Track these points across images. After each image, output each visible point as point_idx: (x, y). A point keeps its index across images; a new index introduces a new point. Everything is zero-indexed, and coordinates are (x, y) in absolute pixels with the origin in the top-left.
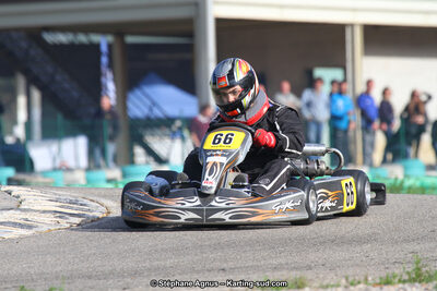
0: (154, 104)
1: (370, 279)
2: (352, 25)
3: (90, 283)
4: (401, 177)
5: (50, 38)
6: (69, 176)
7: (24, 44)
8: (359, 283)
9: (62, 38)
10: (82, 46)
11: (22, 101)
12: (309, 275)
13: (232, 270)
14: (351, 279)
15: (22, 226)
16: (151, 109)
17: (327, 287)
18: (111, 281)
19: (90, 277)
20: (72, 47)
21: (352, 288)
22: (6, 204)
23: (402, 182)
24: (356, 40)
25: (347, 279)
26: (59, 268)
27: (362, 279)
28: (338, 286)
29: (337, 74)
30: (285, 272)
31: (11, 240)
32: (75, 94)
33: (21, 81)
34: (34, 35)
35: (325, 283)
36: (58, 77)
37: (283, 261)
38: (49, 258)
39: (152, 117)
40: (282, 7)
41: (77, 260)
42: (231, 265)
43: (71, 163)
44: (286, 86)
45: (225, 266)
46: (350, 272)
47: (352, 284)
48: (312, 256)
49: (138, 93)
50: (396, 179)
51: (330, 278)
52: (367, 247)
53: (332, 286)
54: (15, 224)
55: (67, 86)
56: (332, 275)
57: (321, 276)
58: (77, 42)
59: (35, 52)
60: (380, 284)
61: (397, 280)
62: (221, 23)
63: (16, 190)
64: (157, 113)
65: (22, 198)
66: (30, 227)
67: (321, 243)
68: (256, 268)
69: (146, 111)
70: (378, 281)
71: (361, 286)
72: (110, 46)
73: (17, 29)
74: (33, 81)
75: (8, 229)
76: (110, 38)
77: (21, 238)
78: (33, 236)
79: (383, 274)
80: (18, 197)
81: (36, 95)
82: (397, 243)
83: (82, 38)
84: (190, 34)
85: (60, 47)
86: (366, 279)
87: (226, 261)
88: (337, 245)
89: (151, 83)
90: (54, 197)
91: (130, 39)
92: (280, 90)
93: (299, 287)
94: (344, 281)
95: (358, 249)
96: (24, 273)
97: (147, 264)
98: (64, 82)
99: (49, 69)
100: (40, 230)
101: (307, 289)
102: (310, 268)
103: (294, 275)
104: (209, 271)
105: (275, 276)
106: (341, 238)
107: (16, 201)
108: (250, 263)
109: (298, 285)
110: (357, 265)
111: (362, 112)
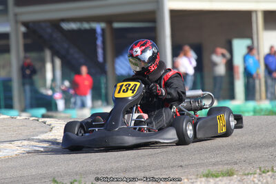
1: (275, 169)
2: (256, 11)
5: (66, 26)
7: (49, 30)
8: (268, 171)
9: (73, 26)
10: (86, 31)
11: (49, 66)
12: (236, 167)
13: (187, 166)
14: (262, 169)
15: (53, 143)
17: (248, 174)
20: (79, 31)
21: (264, 175)
22: (42, 129)
24: (259, 21)
25: (260, 170)
26: (77, 169)
27: (270, 169)
28: (255, 174)
29: (247, 42)
30: (220, 167)
33: (48, 54)
34: (56, 24)
35: (246, 172)
36: (72, 51)
37: (219, 159)
38: (71, 163)
41: (88, 163)
42: (186, 163)
45: (182, 164)
46: (262, 165)
47: (264, 172)
48: (238, 156)
49: (122, 59)
51: (250, 169)
52: (271, 149)
53: (251, 174)
54: (49, 142)
55: (77, 56)
56: (250, 167)
57: (244, 168)
58: (82, 28)
59: (57, 35)
62: (173, 13)
63: (48, 121)
65: (53, 125)
67: (242, 148)
68: (202, 165)
71: (270, 173)
72: (103, 30)
73: (45, 21)
74: (56, 53)
76: (103, 25)
80: (50, 125)
81: (58, 62)
83: (86, 26)
84: (154, 20)
85: (72, 32)
86: (273, 169)
87: (182, 161)
88: (253, 149)
91: (116, 25)
93: (230, 175)
94: (258, 171)
95: (266, 150)
96: (56, 172)
97: (133, 164)
98: (75, 53)
99: (66, 45)
101: (235, 176)
102: (236, 163)
103: (226, 168)
104: (172, 167)
105: (214, 169)
106: (255, 144)
107: (48, 128)
108: (198, 162)
109: (230, 174)
110: (266, 161)
111: (267, 66)
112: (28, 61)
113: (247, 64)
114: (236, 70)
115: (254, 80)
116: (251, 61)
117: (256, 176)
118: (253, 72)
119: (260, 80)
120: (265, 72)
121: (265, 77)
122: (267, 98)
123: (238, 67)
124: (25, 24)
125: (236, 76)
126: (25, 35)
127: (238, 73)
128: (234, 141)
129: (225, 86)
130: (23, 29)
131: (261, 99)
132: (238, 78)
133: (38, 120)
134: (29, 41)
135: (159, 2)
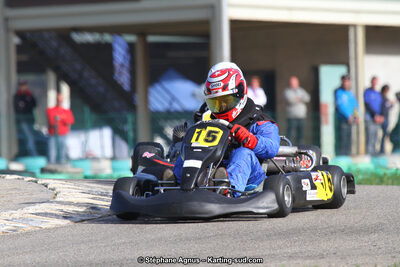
0: (174, 99)
2: (355, 26)
5: (78, 38)
6: (96, 165)
7: (54, 44)
9: (89, 38)
11: (52, 95)
12: (322, 263)
15: (57, 216)
16: (171, 104)
20: (99, 46)
22: (41, 196)
24: (359, 40)
26: (92, 257)
29: (341, 70)
31: (48, 230)
32: (101, 89)
33: (51, 77)
34: (64, 35)
36: (86, 74)
37: (297, 249)
38: (83, 247)
39: (172, 110)
40: (290, 9)
41: (108, 248)
43: (97, 152)
44: (295, 82)
48: (325, 245)
49: (158, 87)
50: (397, 169)
52: (374, 236)
54: (46, 214)
55: (93, 81)
56: (343, 263)
58: (103, 42)
59: (65, 51)
62: (235, 25)
63: (51, 182)
64: (176, 107)
65: (57, 190)
66: (65, 218)
67: (332, 233)
68: (273, 257)
69: (167, 105)
72: (132, 45)
73: (49, 30)
74: (62, 77)
75: (45, 219)
76: (132, 38)
77: (56, 228)
78: (68, 226)
79: (391, 263)
80: (53, 189)
81: (65, 89)
83: (107, 38)
84: (207, 35)
85: (87, 46)
87: (245, 250)
88: (347, 234)
89: (171, 79)
90: (86, 190)
91: (152, 39)
92: (289, 85)
95: (366, 239)
96: (60, 261)
98: (92, 79)
99: (78, 67)
102: (322, 257)
103: (308, 263)
106: (351, 228)
107: (51, 194)
110: (366, 254)
111: (367, 105)
112: (24, 88)
113: (340, 102)
114: (323, 110)
115: (350, 126)
116: (345, 98)
118: (349, 113)
119: (358, 125)
120: (365, 114)
121: (366, 122)
122: (367, 152)
123: (326, 106)
124: (20, 34)
125: (323, 119)
126: (20, 49)
127: (326, 115)
128: (319, 223)
129: (307, 132)
130: (16, 40)
131: (358, 153)
132: (327, 123)
133: (36, 182)
134: (24, 58)
135: (215, 9)
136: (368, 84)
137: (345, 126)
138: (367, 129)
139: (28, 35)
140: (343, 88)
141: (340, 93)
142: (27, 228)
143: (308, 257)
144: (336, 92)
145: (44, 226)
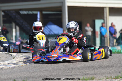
0: (51, 30)
1: (112, 77)
2: (106, 8)
3: (34, 79)
4: (120, 49)
5: (22, 12)
7: (14, 14)
8: (109, 78)
9: (25, 12)
10: (30, 14)
11: (14, 30)
12: (95, 76)
13: (74, 75)
14: (107, 77)
15: (15, 64)
16: (50, 32)
17: (100, 79)
18: (40, 79)
19: (34, 78)
20: (28, 15)
21: (107, 80)
22: (10, 58)
23: (121, 51)
24: (107, 12)
26: (25, 76)
27: (110, 77)
28: (103, 79)
29: (102, 21)
30: (88, 76)
31: (12, 68)
32: (29, 28)
33: (14, 25)
34: (17, 11)
35: (100, 78)
36: (24, 23)
37: (88, 72)
38: (22, 73)
39: (50, 34)
40: (86, 3)
41: (30, 73)
42: (73, 74)
44: (88, 25)
45: (71, 74)
46: (107, 75)
47: (107, 78)
48: (96, 71)
49: (46, 27)
50: (119, 50)
52: (111, 68)
53: (102, 79)
54: (13, 64)
55: (26, 26)
56: (102, 76)
57: (98, 76)
59: (17, 16)
60: (115, 78)
61: (120, 77)
62: (69, 7)
63: (13, 54)
64: (52, 33)
65: (15, 56)
66: (17, 64)
67: (98, 67)
68: (80, 75)
70: (114, 77)
71: (110, 79)
73: (12, 10)
74: (17, 24)
75: (11, 65)
77: (14, 67)
78: (18, 67)
79: (116, 76)
80: (13, 56)
81: (18, 28)
82: (119, 67)
83: (31, 12)
84: (61, 11)
85: (25, 15)
86: (111, 77)
87: (72, 73)
88: (103, 68)
89: (50, 25)
90: (24, 56)
91: (44, 12)
94: (105, 78)
95: (109, 69)
96: (15, 77)
97: (50, 74)
99: (22, 21)
100: (20, 65)
101: (95, 80)
102: (95, 74)
103: (91, 76)
104: (67, 75)
105: (86, 77)
106: (104, 66)
107: (13, 57)
108: (78, 73)
109: (92, 79)
110: (108, 73)
111: (110, 32)
112: (5, 27)
113: (101, 31)
114: (96, 33)
116: (103, 29)
117: (104, 80)
119: (107, 38)
120: (109, 34)
122: (110, 46)
123: (97, 32)
124: (4, 11)
125: (97, 36)
126: (4, 16)
127: (97, 35)
128: (94, 65)
129: (92, 40)
130: (3, 13)
132: (98, 37)
133: (8, 54)
134: (5, 19)
135: (63, 3)
136: (110, 25)
137: (103, 38)
138: (110, 39)
139: (6, 12)
140: (102, 26)
141: (102, 28)
142: (5, 67)
143: (91, 75)
144: (100, 28)
145: (10, 67)
